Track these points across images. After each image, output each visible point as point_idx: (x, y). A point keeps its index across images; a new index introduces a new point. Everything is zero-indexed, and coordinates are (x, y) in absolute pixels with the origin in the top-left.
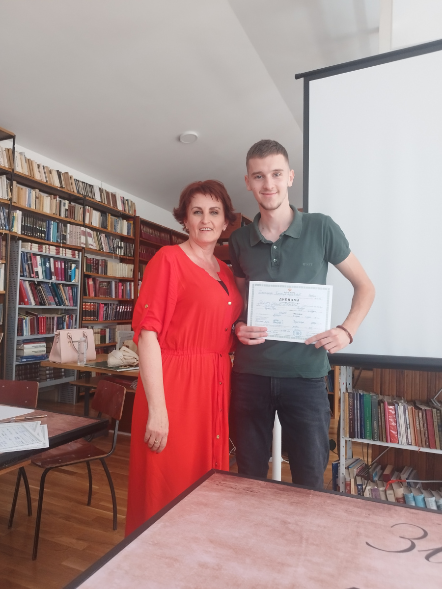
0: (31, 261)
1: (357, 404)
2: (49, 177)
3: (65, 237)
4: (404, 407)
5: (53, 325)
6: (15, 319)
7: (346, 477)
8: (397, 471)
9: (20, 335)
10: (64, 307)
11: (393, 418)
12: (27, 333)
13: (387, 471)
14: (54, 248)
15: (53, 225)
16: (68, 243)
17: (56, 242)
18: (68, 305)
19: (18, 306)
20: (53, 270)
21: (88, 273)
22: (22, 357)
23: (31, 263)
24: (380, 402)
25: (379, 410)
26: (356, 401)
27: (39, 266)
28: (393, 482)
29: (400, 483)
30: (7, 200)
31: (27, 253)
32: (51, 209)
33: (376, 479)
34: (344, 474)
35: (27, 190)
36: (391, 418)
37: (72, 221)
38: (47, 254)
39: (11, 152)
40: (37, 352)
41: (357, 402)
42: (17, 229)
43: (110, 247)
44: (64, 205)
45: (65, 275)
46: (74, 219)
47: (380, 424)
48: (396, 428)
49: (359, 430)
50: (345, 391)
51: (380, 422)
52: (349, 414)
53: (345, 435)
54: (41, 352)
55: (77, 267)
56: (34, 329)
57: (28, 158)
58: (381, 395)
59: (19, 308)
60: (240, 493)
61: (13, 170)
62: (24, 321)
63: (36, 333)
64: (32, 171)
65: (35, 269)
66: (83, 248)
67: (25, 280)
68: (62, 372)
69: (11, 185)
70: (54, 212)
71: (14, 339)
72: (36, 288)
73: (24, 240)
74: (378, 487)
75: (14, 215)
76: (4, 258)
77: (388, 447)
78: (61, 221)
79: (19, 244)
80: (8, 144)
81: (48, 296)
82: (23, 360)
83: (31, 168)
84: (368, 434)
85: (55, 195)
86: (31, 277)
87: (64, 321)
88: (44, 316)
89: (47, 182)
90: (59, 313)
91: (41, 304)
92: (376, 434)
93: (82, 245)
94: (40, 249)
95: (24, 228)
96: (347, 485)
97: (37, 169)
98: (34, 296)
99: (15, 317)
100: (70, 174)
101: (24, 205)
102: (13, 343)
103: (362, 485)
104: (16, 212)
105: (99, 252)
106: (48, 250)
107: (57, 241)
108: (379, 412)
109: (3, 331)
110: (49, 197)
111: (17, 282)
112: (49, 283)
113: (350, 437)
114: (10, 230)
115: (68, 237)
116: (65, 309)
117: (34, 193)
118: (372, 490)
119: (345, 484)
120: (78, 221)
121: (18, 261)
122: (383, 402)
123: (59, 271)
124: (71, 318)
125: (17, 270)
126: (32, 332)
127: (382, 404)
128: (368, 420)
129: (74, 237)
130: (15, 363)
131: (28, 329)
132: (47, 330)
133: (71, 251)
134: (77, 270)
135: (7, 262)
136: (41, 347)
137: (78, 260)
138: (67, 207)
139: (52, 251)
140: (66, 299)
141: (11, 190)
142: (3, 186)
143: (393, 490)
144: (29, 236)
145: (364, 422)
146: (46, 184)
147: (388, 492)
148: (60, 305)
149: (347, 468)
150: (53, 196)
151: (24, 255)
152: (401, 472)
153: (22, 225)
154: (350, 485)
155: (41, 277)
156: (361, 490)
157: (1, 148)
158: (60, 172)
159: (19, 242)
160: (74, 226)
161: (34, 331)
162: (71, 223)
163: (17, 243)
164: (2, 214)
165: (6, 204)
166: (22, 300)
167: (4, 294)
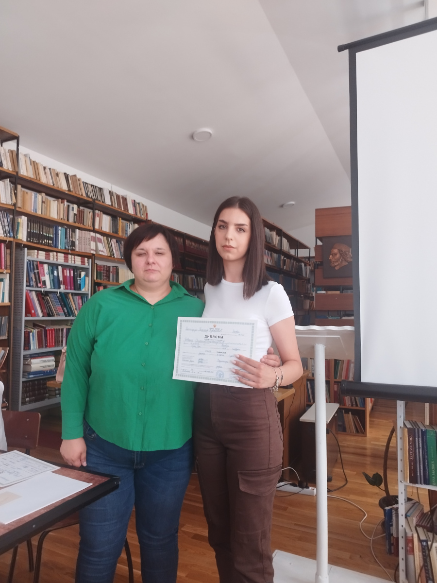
0: (38, 269)
1: (419, 442)
2: (56, 180)
3: (73, 244)
5: (62, 337)
6: (21, 333)
7: (407, 531)
9: (27, 350)
12: (34, 347)
14: (63, 255)
15: (61, 231)
16: (77, 249)
17: (64, 248)
19: (24, 318)
20: (61, 279)
21: (99, 281)
22: (30, 373)
23: (38, 272)
26: (417, 438)
27: (46, 275)
30: (11, 205)
31: (33, 261)
32: (58, 213)
34: (404, 526)
35: (33, 194)
37: (81, 226)
38: (55, 261)
39: (15, 154)
40: (45, 367)
41: (418, 440)
42: (22, 236)
44: (73, 210)
45: (75, 283)
46: (83, 224)
49: (422, 475)
50: (402, 426)
52: (409, 454)
53: (405, 479)
54: (49, 366)
55: (87, 275)
56: (42, 342)
57: (33, 159)
59: (26, 321)
61: (17, 173)
62: (31, 334)
63: (44, 346)
64: (37, 173)
65: (42, 279)
66: (93, 255)
67: (31, 291)
69: (16, 189)
71: (20, 353)
72: (43, 299)
73: (30, 248)
75: (19, 221)
76: (8, 267)
78: (69, 226)
79: (24, 252)
80: (11, 145)
81: (56, 306)
82: (30, 376)
83: (36, 170)
84: (434, 479)
85: (63, 199)
86: (38, 287)
88: (53, 327)
89: (54, 185)
90: (69, 324)
91: (49, 315)
93: (92, 252)
94: (48, 257)
95: (30, 235)
96: (409, 541)
97: (43, 172)
98: (40, 304)
99: (21, 330)
100: (78, 177)
101: (29, 210)
102: (20, 359)
103: (426, 541)
104: (21, 218)
105: (109, 258)
106: (56, 257)
107: (65, 248)
109: (9, 346)
110: (56, 202)
111: (22, 293)
112: (57, 292)
113: (411, 482)
114: (14, 237)
115: (77, 243)
117: (40, 197)
119: (406, 539)
120: (87, 226)
121: (23, 270)
123: (68, 279)
125: (23, 280)
126: (40, 345)
128: (433, 462)
129: (83, 243)
130: (22, 380)
131: (35, 343)
132: (55, 342)
133: (80, 258)
134: (87, 279)
135: (12, 271)
136: (49, 361)
137: (88, 267)
138: (75, 212)
139: (61, 259)
140: (76, 309)
141: (16, 194)
142: (7, 190)
144: (35, 243)
145: (428, 465)
146: (53, 187)
148: (69, 316)
149: (406, 517)
150: (60, 200)
151: (30, 264)
153: (27, 231)
154: (412, 541)
155: (48, 287)
156: (426, 548)
157: (5, 150)
158: (68, 175)
159: (24, 250)
160: (83, 232)
161: (42, 344)
162: (79, 229)
163: (23, 251)
164: (6, 220)
165: (10, 209)
166: (28, 312)
167: (9, 306)
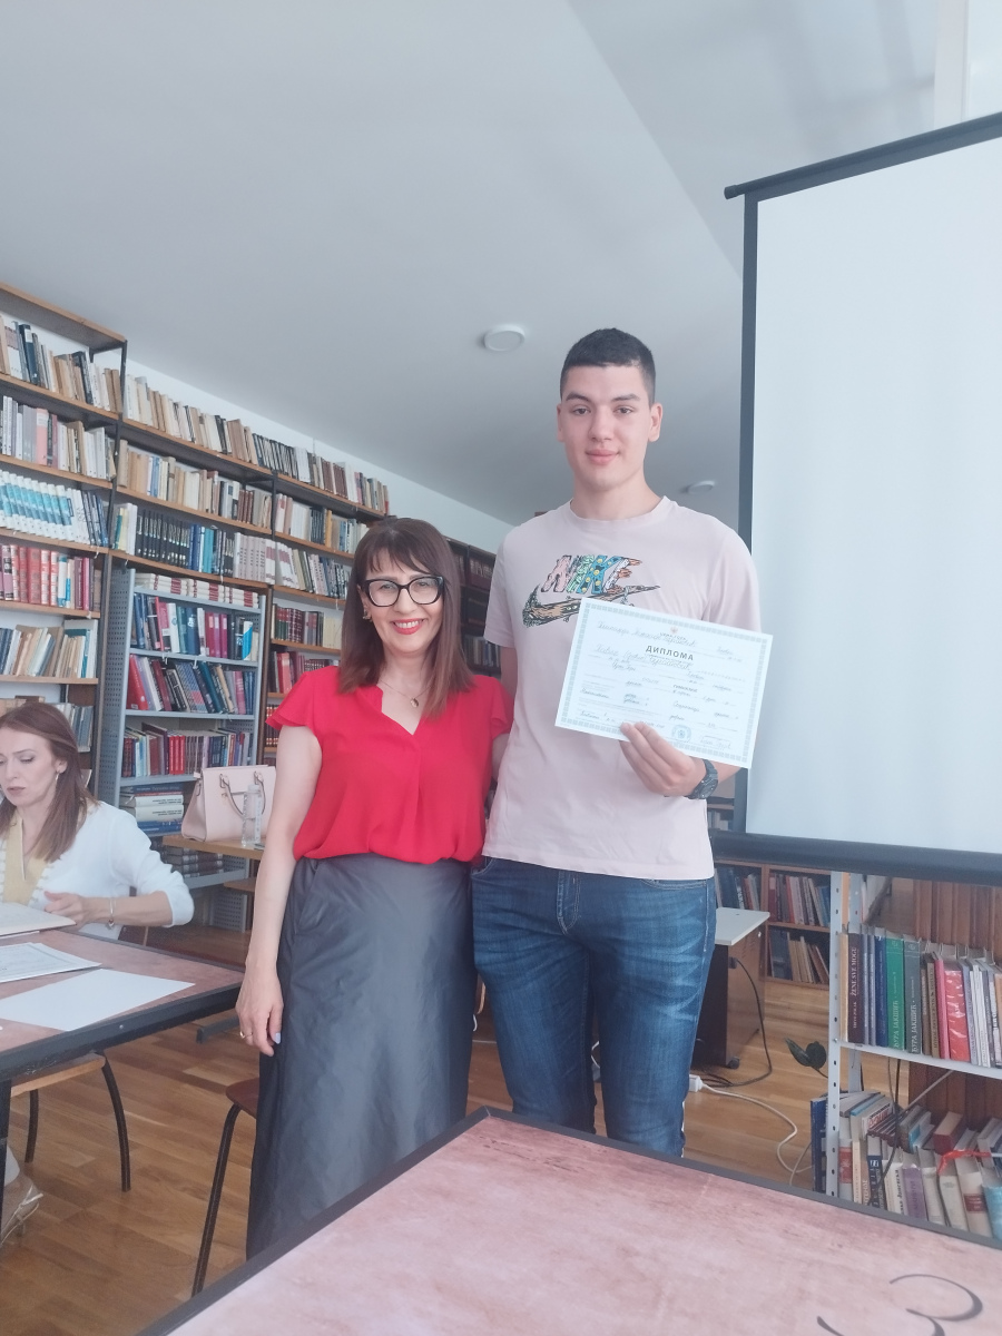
0: (155, 613)
1: (869, 961)
2: (199, 431)
3: (229, 562)
4: (986, 975)
5: (200, 754)
6: (117, 742)
7: (841, 1137)
8: (971, 1129)
9: (127, 776)
10: (225, 717)
11: (956, 1000)
12: (142, 771)
13: (945, 1129)
14: (207, 585)
15: (205, 536)
16: (237, 575)
17: (210, 572)
18: (234, 711)
19: (124, 712)
20: (202, 634)
21: (281, 641)
23: (156, 619)
24: (926, 960)
25: (923, 978)
26: (866, 955)
27: (171, 625)
28: (959, 1155)
29: (977, 1158)
30: (106, 481)
31: (146, 596)
32: (201, 500)
33: (917, 1145)
34: (837, 1129)
35: (151, 457)
36: (951, 1000)
37: (247, 525)
38: (191, 598)
39: (117, 377)
40: (164, 813)
41: (869, 958)
42: (127, 543)
43: (328, 584)
44: (231, 492)
45: (229, 644)
47: (925, 1013)
48: (964, 1025)
49: (873, 1026)
50: (840, 931)
51: (925, 1009)
52: (850, 985)
53: (840, 1034)
54: (171, 813)
55: (255, 628)
56: (159, 761)
57: (153, 388)
58: (933, 941)
59: (128, 717)
60: (535, 1170)
61: (121, 415)
62: (137, 744)
63: (163, 771)
64: (160, 416)
65: (164, 632)
66: (270, 586)
67: (141, 656)
68: (216, 859)
69: (117, 448)
70: (208, 506)
71: (114, 783)
72: (164, 673)
73: (142, 569)
74: (919, 1164)
75: (121, 513)
76: (97, 606)
77: (948, 1070)
78: (223, 526)
79: (129, 577)
80: (110, 359)
81: (189, 691)
83: (159, 410)
84: (896, 1035)
85: (210, 470)
86: (154, 649)
87: (225, 746)
88: (181, 733)
89: (193, 441)
90: (216, 729)
91: (175, 708)
92: (914, 1037)
93: (268, 580)
94: (176, 588)
95: (141, 542)
96: (844, 1156)
97: (173, 413)
98: (159, 690)
99: (117, 736)
100: (244, 424)
101: (142, 491)
102: (113, 794)
103: (879, 1159)
104: (125, 508)
105: (304, 594)
106: (192, 589)
107: (213, 569)
108: (924, 983)
109: (92, 767)
110: (198, 475)
111: (123, 659)
112: (193, 661)
113: (851, 1040)
114: (110, 547)
115: (237, 561)
116: (228, 720)
117: (165, 465)
118: (905, 1173)
119: (840, 1152)
120: (260, 526)
121: (126, 613)
122: (934, 961)
123: (217, 636)
124: (240, 739)
125: (125, 633)
126: (155, 769)
127: (930, 966)
128: (896, 1003)
129: (249, 562)
131: (145, 762)
132: (186, 765)
133: (242, 592)
134: (255, 635)
135: (103, 615)
136: (171, 802)
137: (258, 611)
138: (236, 496)
139: (202, 592)
140: (230, 698)
141: (116, 459)
142: (99, 451)
143: (957, 1175)
144: (151, 559)
145: (886, 1007)
146: (191, 445)
147: (944, 1180)
148: (216, 711)
149: (847, 1115)
150: (205, 471)
151: (140, 601)
152: (980, 1131)
153: (137, 534)
154: (850, 1155)
155: (176, 650)
156: (878, 1171)
157: (97, 369)
158: (222, 420)
159: (129, 573)
160: (251, 538)
161: (159, 769)
162: (244, 531)
163: (126, 575)
164: (95, 512)
165: (103, 489)
166: (134, 698)
167: (95, 685)
